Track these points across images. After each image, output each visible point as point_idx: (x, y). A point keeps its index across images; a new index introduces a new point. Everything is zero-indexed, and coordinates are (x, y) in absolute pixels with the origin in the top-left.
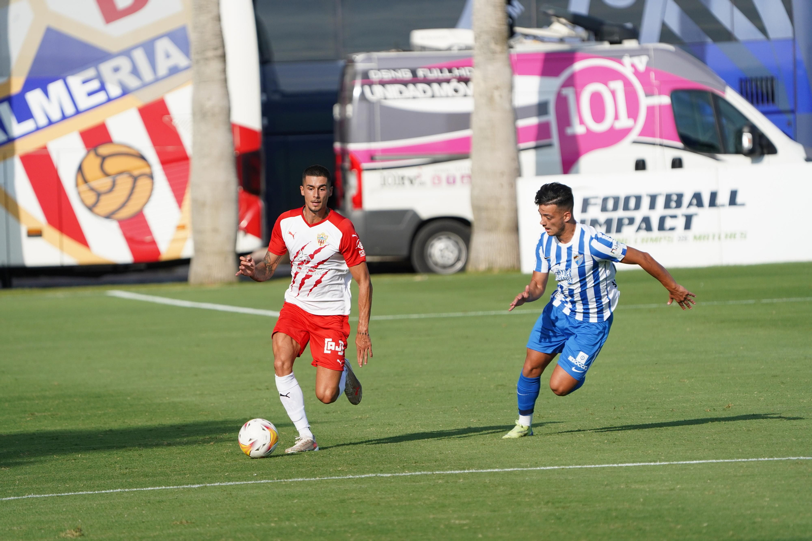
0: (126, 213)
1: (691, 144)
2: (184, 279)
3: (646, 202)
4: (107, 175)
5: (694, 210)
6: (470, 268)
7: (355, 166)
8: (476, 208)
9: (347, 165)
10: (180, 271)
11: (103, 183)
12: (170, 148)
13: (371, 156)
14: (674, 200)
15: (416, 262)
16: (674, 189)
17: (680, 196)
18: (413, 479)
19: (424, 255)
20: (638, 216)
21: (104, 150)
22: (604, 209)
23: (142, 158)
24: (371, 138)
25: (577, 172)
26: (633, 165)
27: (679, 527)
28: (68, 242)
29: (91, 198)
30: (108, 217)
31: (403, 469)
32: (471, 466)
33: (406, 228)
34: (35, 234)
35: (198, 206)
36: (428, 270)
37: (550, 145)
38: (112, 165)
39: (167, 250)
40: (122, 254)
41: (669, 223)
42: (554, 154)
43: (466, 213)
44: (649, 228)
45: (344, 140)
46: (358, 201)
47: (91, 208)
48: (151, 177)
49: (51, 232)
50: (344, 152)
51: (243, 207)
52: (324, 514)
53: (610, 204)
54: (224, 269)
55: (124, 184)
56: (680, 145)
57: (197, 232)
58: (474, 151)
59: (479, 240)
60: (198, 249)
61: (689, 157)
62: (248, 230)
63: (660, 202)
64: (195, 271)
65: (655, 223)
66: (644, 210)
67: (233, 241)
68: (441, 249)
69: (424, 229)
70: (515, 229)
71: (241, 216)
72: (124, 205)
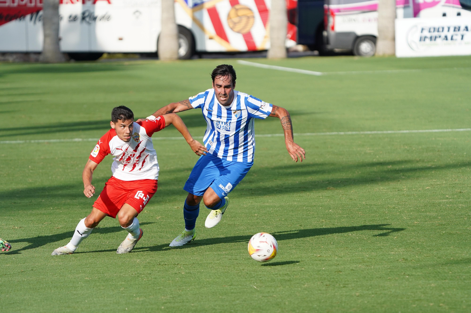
0: (245, 31)
1: (465, 7)
2: (265, 57)
3: (446, 29)
4: (238, 16)
6: (377, 54)
7: (333, 14)
8: (379, 31)
9: (329, 13)
10: (264, 54)
11: (236, 20)
12: (262, 6)
13: (339, 10)
14: (457, 29)
15: (355, 52)
16: (457, 24)
17: (459, 28)
18: (352, 135)
19: (358, 49)
20: (443, 35)
21: (237, 7)
22: (430, 32)
23: (250, 9)
24: (339, 3)
25: (419, 17)
26: (442, 15)
27: (455, 154)
28: (223, 42)
29: (231, 25)
30: (239, 32)
31: (348, 131)
32: (374, 130)
33: (351, 39)
34: (211, 38)
35: (272, 29)
36: (359, 54)
37: (408, 7)
38: (240, 13)
39: (260, 46)
40: (243, 47)
41: (454, 37)
42: (411, 10)
43: (375, 33)
44: (447, 39)
45: (329, 4)
46: (333, 28)
47: (232, 29)
48: (253, 17)
49: (217, 39)
50: (329, 9)
51: (289, 29)
52: (317, 147)
53: (432, 30)
54: (282, 53)
55: (244, 20)
56: (460, 7)
57: (272, 39)
58: (380, 8)
59: (381, 44)
60: (272, 45)
61: (464, 12)
62: (292, 38)
63: (452, 29)
64: (270, 54)
65: (449, 37)
66: (446, 32)
67: (285, 42)
68: (365, 47)
69: (359, 39)
70: (394, 39)
71: (288, 33)
72: (244, 28)
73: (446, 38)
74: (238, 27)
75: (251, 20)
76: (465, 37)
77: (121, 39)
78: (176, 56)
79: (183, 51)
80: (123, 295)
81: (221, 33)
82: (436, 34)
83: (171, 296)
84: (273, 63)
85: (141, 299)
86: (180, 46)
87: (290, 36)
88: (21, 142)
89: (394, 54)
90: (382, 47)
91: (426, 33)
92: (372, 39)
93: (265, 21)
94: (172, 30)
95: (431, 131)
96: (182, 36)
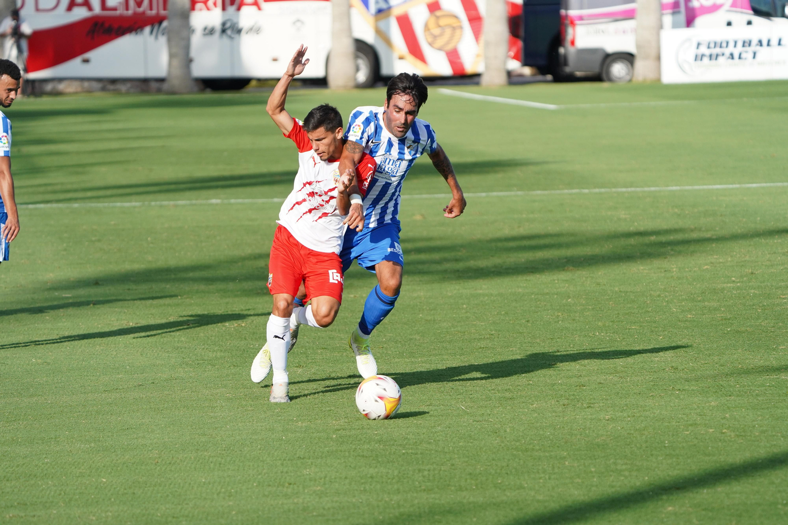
0: (450, 47)
1: (757, 12)
2: (478, 84)
3: (731, 44)
4: (440, 26)
5: (759, 48)
6: (634, 79)
7: (572, 23)
8: (638, 47)
9: (567, 22)
10: (476, 80)
11: (436, 31)
12: (473, 13)
13: (581, 18)
14: (747, 43)
15: (604, 76)
16: (747, 37)
17: (750, 42)
18: (601, 193)
19: (608, 73)
20: (727, 52)
21: (438, 13)
22: (709, 47)
23: (456, 17)
24: (581, 8)
25: (694, 27)
26: (726, 23)
27: (744, 220)
28: (419, 63)
29: (430, 40)
30: (440, 49)
31: (595, 188)
32: (631, 187)
33: (599, 58)
34: (401, 58)
35: (487, 44)
36: (610, 80)
37: (679, 12)
38: (443, 22)
39: (470, 67)
40: (445, 69)
41: (743, 56)
42: (682, 17)
43: (632, 49)
44: (733, 58)
45: (567, 9)
46: (573, 43)
47: (431, 44)
48: (461, 28)
49: (410, 58)
50: (567, 16)
51: (511, 44)
52: (551, 211)
53: (712, 45)
54: (502, 79)
55: (448, 32)
56: (751, 12)
57: (486, 58)
58: (638, 15)
59: (639, 64)
60: (487, 67)
61: (757, 20)
62: (516, 57)
63: (740, 44)
64: (485, 80)
65: (736, 56)
66: (731, 48)
67: (505, 63)
68: (618, 69)
69: (609, 58)
70: (658, 58)
71: (510, 50)
72: (448, 43)
73: (732, 56)
74: (440, 42)
75: (458, 32)
76: (757, 55)
77: (275, 60)
78: (352, 84)
79: (362, 76)
80: (279, 418)
81: (415, 50)
82: (718, 50)
83: (346, 420)
84: (488, 92)
85: (304, 425)
86: (357, 69)
87: (512, 54)
88: (137, 204)
89: (659, 79)
90: (642, 69)
91: (703, 50)
92: (628, 58)
93: (477, 33)
94: (347, 46)
95: (710, 187)
96: (361, 54)
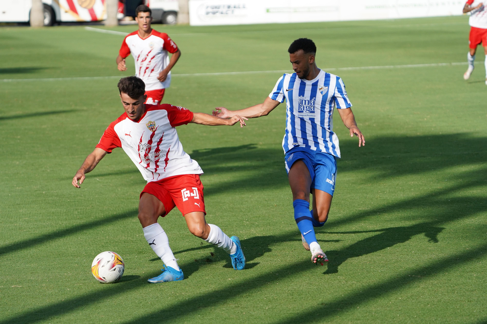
0: (90, 7)
2: (102, 25)
3: (222, 7)
5: (234, 9)
6: (178, 23)
8: (180, 8)
10: (102, 23)
15: (163, 21)
19: (165, 20)
20: (220, 11)
28: (75, 14)
29: (80, 3)
30: (85, 8)
33: (161, 13)
34: (66, 12)
35: (108, 6)
36: (166, 23)
39: (99, 16)
40: (88, 18)
41: (228, 12)
44: (223, 14)
47: (81, 5)
49: (71, 12)
51: (119, 6)
53: (213, 7)
54: (114, 23)
57: (108, 12)
59: (180, 16)
60: (108, 17)
62: (121, 12)
63: (225, 7)
64: (107, 23)
66: (222, 9)
67: (116, 15)
68: (170, 18)
69: (166, 13)
70: (188, 13)
71: (119, 8)
72: (89, 5)
74: (85, 4)
77: (4, 13)
78: (42, 24)
79: (47, 21)
80: (7, 185)
81: (73, 8)
82: (215, 10)
83: (41, 186)
84: (109, 28)
85: (20, 188)
86: (45, 18)
87: (120, 9)
89: (189, 23)
90: (181, 18)
91: (210, 10)
92: (175, 13)
94: (40, 7)
96: (46, 10)
